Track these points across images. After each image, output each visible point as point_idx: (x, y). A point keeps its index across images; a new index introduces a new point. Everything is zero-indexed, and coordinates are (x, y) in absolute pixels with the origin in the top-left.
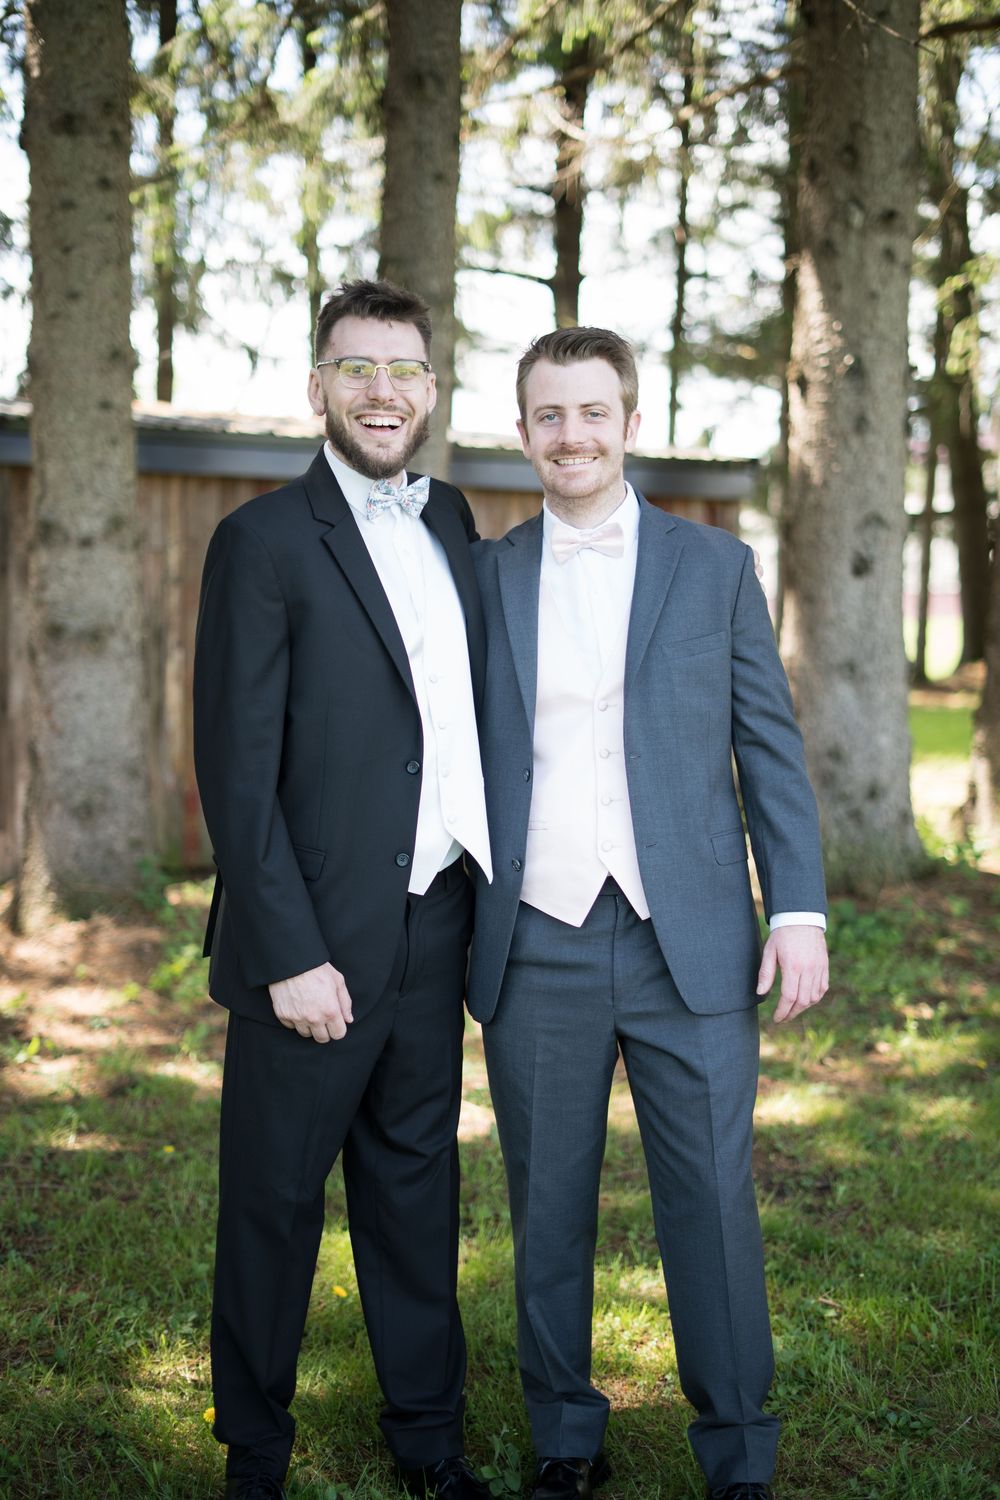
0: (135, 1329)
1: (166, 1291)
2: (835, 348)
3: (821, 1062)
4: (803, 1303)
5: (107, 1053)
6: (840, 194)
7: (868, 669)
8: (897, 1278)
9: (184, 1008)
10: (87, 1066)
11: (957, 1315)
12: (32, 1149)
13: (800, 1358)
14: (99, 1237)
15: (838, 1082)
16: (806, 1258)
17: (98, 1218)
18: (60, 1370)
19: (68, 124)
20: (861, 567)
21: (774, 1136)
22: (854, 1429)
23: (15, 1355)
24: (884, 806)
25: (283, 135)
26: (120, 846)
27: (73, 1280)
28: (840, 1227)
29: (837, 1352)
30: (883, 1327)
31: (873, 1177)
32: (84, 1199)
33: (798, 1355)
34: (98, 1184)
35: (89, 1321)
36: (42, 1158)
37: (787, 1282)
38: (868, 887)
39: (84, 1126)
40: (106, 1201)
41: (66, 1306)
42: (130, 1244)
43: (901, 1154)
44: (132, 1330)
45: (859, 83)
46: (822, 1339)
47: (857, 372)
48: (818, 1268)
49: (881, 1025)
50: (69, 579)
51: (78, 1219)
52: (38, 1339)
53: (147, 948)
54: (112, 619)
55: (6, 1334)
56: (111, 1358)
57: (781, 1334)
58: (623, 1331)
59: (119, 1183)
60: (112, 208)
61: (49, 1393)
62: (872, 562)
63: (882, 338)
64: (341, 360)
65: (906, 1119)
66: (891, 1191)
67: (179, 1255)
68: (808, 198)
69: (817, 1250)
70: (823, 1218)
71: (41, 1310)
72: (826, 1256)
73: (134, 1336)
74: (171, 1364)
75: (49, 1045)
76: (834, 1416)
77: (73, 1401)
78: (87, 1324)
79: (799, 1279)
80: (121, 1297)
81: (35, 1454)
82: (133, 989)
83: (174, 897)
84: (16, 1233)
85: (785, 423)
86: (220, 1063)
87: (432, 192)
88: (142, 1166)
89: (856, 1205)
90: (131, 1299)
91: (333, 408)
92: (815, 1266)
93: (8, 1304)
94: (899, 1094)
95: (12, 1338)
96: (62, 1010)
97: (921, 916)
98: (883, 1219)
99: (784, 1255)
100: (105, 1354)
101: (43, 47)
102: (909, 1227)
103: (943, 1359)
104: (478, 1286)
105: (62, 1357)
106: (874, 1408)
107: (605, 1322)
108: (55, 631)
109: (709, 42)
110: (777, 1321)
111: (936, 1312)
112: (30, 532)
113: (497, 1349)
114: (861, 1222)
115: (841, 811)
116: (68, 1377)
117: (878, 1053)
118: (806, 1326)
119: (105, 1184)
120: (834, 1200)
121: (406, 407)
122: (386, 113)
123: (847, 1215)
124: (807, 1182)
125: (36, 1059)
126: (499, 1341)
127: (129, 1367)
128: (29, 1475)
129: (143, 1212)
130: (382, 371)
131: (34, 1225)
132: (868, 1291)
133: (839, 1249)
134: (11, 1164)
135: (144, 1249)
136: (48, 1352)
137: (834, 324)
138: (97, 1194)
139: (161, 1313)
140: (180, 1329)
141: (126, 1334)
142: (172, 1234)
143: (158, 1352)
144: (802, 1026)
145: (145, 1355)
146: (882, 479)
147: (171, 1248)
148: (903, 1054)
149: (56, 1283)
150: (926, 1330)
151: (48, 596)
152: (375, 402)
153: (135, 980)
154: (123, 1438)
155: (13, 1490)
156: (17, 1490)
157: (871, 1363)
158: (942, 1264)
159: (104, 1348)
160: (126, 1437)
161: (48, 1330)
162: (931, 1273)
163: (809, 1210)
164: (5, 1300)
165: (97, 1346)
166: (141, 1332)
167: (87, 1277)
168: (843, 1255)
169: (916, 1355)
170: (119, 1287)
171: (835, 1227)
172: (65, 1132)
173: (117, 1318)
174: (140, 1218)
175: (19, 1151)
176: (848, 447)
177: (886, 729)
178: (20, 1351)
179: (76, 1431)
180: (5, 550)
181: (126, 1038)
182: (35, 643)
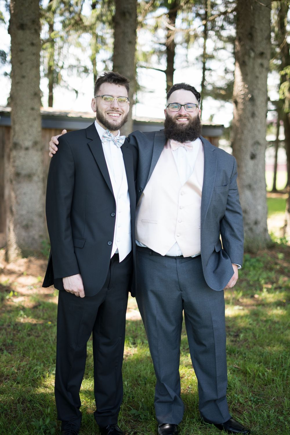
1: (48, 362)
2: (246, 92)
3: (238, 300)
5: (32, 296)
6: (248, 47)
7: (255, 186)
8: (257, 360)
10: (27, 300)
11: (273, 371)
12: (11, 322)
14: (29, 347)
15: (243, 306)
16: (231, 354)
17: (29, 342)
18: (18, 383)
19: (22, 27)
20: (253, 157)
23: (5, 379)
24: (259, 227)
25: (85, 29)
26: (36, 237)
27: (22, 359)
28: (241, 346)
30: (251, 373)
31: (251, 332)
32: (25, 337)
34: (29, 333)
36: (13, 325)
38: (255, 250)
39: (25, 316)
40: (32, 337)
41: (20, 366)
42: (38, 349)
43: (259, 326)
44: (38, 372)
45: (254, 15)
46: (234, 377)
47: (252, 99)
48: (234, 357)
49: (256, 290)
50: (22, 159)
51: (23, 342)
52: (12, 375)
53: (44, 266)
54: (34, 171)
55: (3, 373)
59: (35, 332)
60: (34, 51)
61: (15, 389)
62: (256, 155)
63: (259, 89)
64: (103, 96)
65: (261, 316)
66: (256, 336)
67: (52, 352)
68: (238, 48)
69: (234, 352)
70: (236, 344)
71: (13, 367)
72: (236, 354)
73: (39, 374)
74: (49, 382)
75: (16, 293)
77: (22, 391)
78: (26, 370)
80: (36, 363)
81: (11, 406)
82: (40, 278)
84: (6, 346)
87: (128, 47)
88: (42, 328)
89: (246, 340)
90: (38, 364)
91: (100, 110)
93: (3, 365)
94: (260, 309)
95: (5, 374)
96: (21, 283)
97: (269, 258)
98: (253, 344)
101: (15, 4)
102: (261, 346)
103: (268, 382)
104: (137, 361)
105: (19, 379)
106: (248, 395)
108: (18, 175)
111: (267, 370)
112: (11, 145)
113: (141, 378)
114: (247, 345)
115: (247, 228)
116: (20, 385)
117: (255, 297)
118: (230, 373)
119: (31, 332)
120: (239, 339)
121: (122, 111)
122: (115, 23)
123: (243, 343)
124: (232, 334)
125: (12, 298)
126: (142, 376)
127: (37, 383)
128: (9, 411)
129: (42, 340)
130: (115, 100)
131: (11, 343)
132: (248, 364)
133: (240, 352)
134: (5, 327)
135: (42, 350)
136: (15, 378)
137: (245, 85)
138: (29, 335)
139: (47, 368)
140: (52, 372)
142: (50, 346)
143: (46, 378)
145: (42, 379)
146: (259, 131)
147: (50, 350)
148: (262, 298)
149: (17, 359)
150: (264, 375)
151: (16, 164)
152: (113, 109)
153: (40, 276)
154: (36, 401)
155: (5, 415)
156: (6, 415)
157: (247, 383)
158: (269, 356)
159: (31, 377)
160: (37, 401)
161: (15, 372)
162: (266, 359)
163: (232, 341)
164: (3, 364)
165: (29, 377)
166: (41, 373)
167: (26, 358)
168: (241, 353)
169: (261, 381)
170: (35, 361)
171: (239, 346)
172: (20, 318)
173: (35, 369)
174: (41, 342)
175: (7, 323)
176: (249, 122)
177: (260, 204)
178: (7, 378)
179: (23, 399)
180: (3, 151)
181: (38, 292)
182: (12, 177)
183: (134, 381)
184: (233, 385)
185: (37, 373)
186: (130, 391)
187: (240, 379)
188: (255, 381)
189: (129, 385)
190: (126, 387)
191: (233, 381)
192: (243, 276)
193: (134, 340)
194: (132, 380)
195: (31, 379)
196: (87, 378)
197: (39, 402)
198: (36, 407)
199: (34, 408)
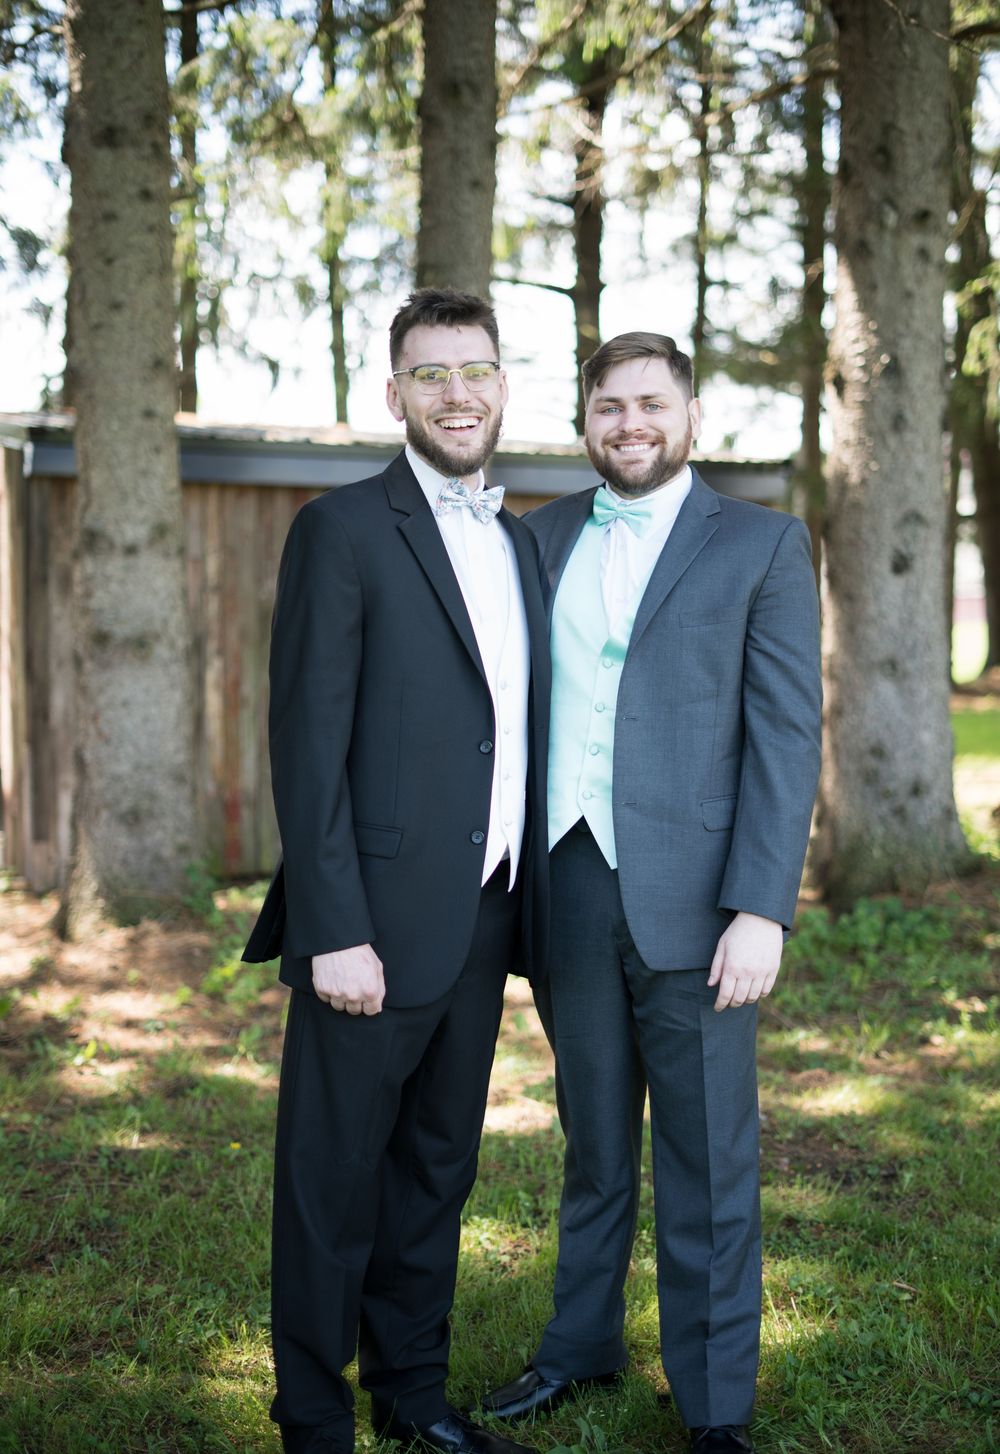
0: (214, 1319)
1: (242, 1283)
2: (871, 347)
3: (877, 1056)
4: (877, 1287)
5: (163, 1055)
6: (874, 195)
7: (910, 666)
8: (969, 1262)
9: (237, 1010)
10: (144, 1067)
12: (98, 1148)
13: (877, 1340)
14: (172, 1231)
15: (895, 1074)
16: (877, 1244)
17: (169, 1214)
18: (143, 1360)
19: (109, 137)
20: (901, 565)
21: (835, 1126)
22: (936, 1408)
23: (96, 1347)
24: (928, 802)
25: (310, 148)
26: (167, 852)
27: (149, 1273)
28: (908, 1214)
29: (915, 1334)
30: (956, 1309)
31: (937, 1165)
32: (155, 1196)
33: (875, 1337)
34: (166, 1182)
35: (169, 1312)
36: (108, 1157)
37: (859, 1268)
38: (913, 884)
39: (147, 1125)
40: (175, 1197)
41: (144, 1299)
42: (202, 1237)
43: (963, 1143)
44: (211, 1321)
45: (891, 84)
46: (898, 1321)
47: (894, 370)
48: (890, 1253)
49: (935, 1018)
50: (114, 587)
51: (149, 1215)
52: (118, 1331)
53: (197, 952)
54: (157, 626)
55: (85, 1327)
56: (192, 1349)
57: (857, 1318)
59: (187, 1180)
60: (153, 219)
61: (132, 1383)
62: (912, 559)
63: (919, 336)
64: (416, 369)
65: (965, 1109)
66: (956, 1178)
67: (253, 1248)
68: (841, 200)
69: (887, 1236)
70: (891, 1205)
71: (119, 1302)
72: (897, 1242)
73: (214, 1326)
74: (252, 1353)
75: (104, 1048)
77: (158, 1390)
78: (167, 1315)
79: (873, 1265)
80: (199, 1288)
82: (185, 992)
83: (220, 903)
84: (88, 1229)
86: (277, 1064)
87: (470, 199)
88: (208, 1164)
89: (923, 1193)
90: (208, 1290)
91: (412, 414)
92: (887, 1251)
93: (86, 1297)
94: (958, 1086)
95: (92, 1331)
96: (114, 1014)
97: (967, 912)
98: (952, 1205)
99: (854, 1241)
100: (186, 1344)
101: (84, 62)
102: (978, 1213)
105: (144, 1348)
106: (954, 1387)
108: (101, 639)
109: (726, 51)
110: (851, 1306)
112: (75, 541)
114: (930, 1208)
115: (884, 808)
116: (151, 1367)
117: (933, 1045)
118: (882, 1309)
119: (172, 1181)
120: (901, 1188)
121: (481, 407)
123: (915, 1202)
124: (872, 1170)
125: (94, 1062)
127: (210, 1357)
129: (214, 1206)
130: (456, 376)
131: (106, 1220)
132: (941, 1275)
133: (908, 1235)
134: (78, 1162)
135: (217, 1243)
136: (129, 1343)
137: (869, 323)
138: (167, 1190)
139: (239, 1304)
140: (260, 1319)
142: (244, 1228)
143: (238, 1342)
144: (858, 1021)
145: (226, 1345)
146: (920, 476)
147: (245, 1240)
148: (959, 1046)
149: (132, 1276)
151: (94, 603)
152: (452, 406)
153: (187, 984)
157: (949, 1345)
159: (185, 1339)
161: (128, 1322)
163: (876, 1197)
164: (83, 1293)
165: (178, 1336)
166: (221, 1323)
167: (162, 1270)
168: (915, 1242)
169: (994, 1336)
170: (196, 1280)
171: (903, 1214)
172: (129, 1133)
173: (196, 1310)
174: (211, 1213)
175: (84, 1150)
176: (885, 445)
177: (927, 727)
178: (103, 1343)
179: (164, 1418)
180: (45, 561)
181: (181, 1041)
182: (80, 650)
184: (898, 1351)
185: (205, 1325)
187: (921, 1331)
188: (975, 1336)
191: (899, 1339)
192: (885, 970)
193: (536, 1201)
198: (214, 1444)
199: (206, 1447)
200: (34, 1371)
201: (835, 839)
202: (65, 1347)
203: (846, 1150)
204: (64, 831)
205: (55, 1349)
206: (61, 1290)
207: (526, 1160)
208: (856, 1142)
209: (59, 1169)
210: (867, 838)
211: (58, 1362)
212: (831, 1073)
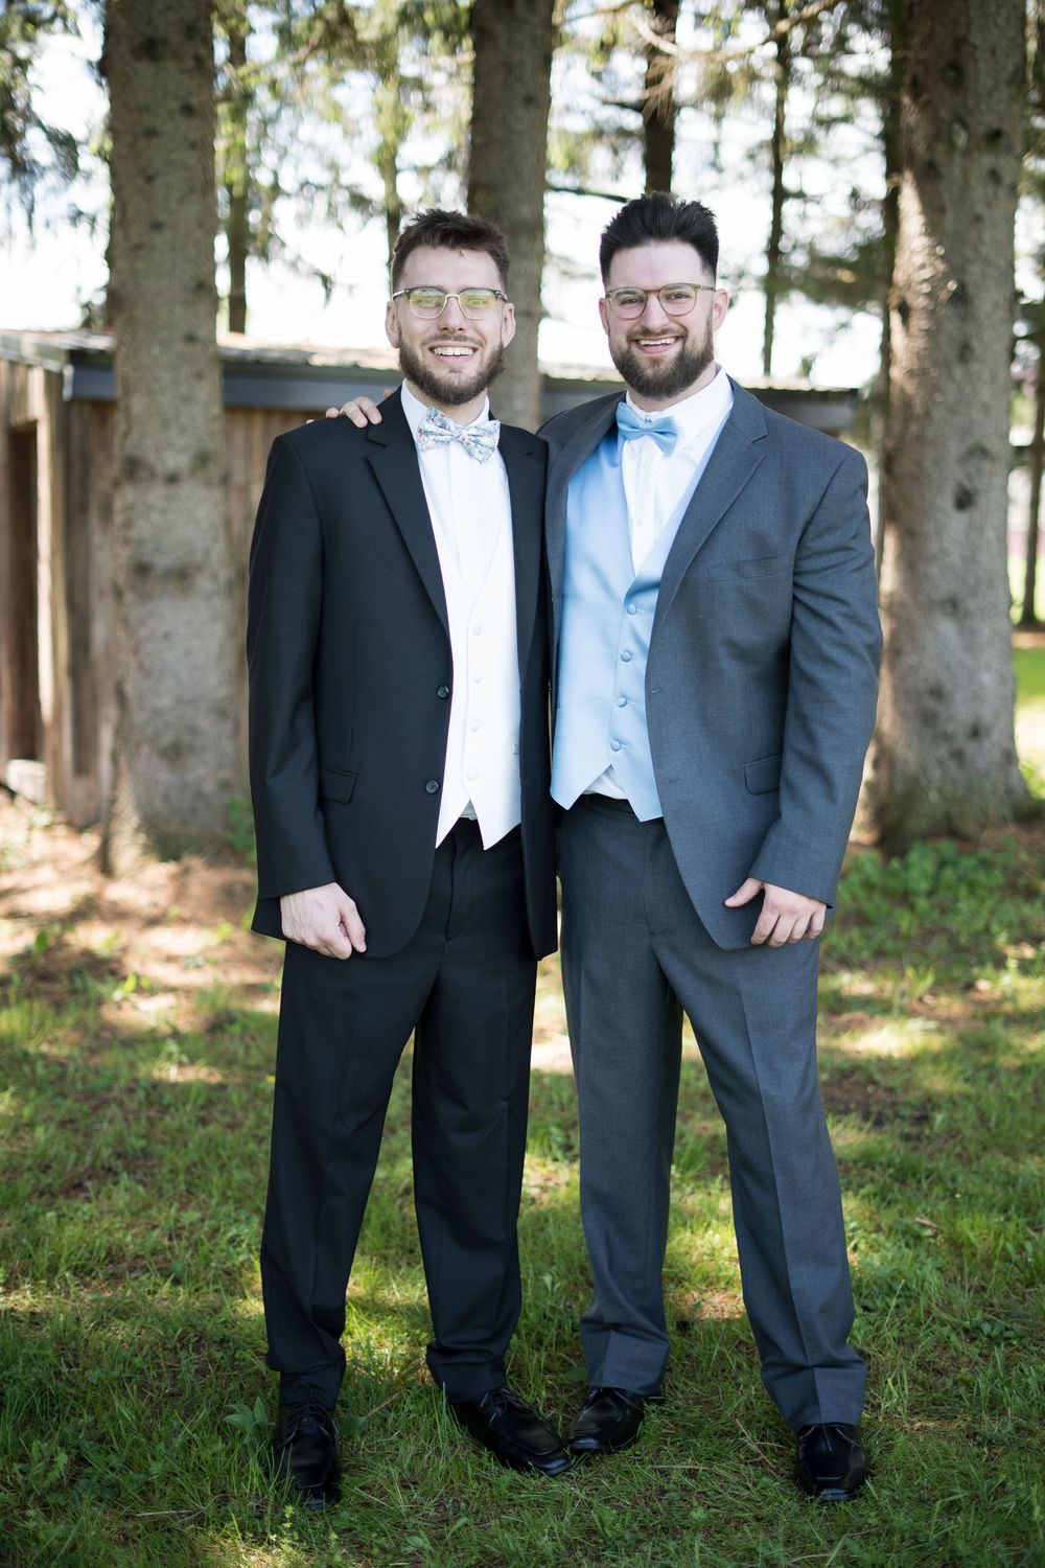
0: (247, 1244)
2: (937, 273)
3: (921, 999)
4: (900, 1223)
5: (203, 991)
6: (944, 113)
7: (972, 605)
8: (995, 1200)
10: (185, 1004)
12: (136, 1080)
13: (896, 1273)
14: (207, 1161)
15: (938, 1018)
16: (903, 1182)
17: (205, 1144)
18: (177, 1282)
19: (150, 49)
20: (964, 501)
21: (872, 1068)
22: (948, 1338)
23: (132, 1269)
24: (987, 745)
25: (359, 54)
26: (209, 787)
27: (184, 1200)
28: (937, 1155)
29: (934, 1267)
30: (977, 1245)
31: (971, 1108)
32: (191, 1127)
33: (895, 1270)
34: (203, 1113)
35: (203, 1237)
36: (146, 1090)
37: (884, 1204)
38: (970, 828)
39: (185, 1059)
40: (212, 1129)
41: (179, 1225)
42: (238, 1167)
43: (999, 1086)
44: (244, 1245)
46: (918, 1256)
47: (961, 298)
48: (915, 1191)
49: (982, 963)
50: (155, 517)
51: (185, 1144)
52: (153, 1254)
53: (239, 889)
54: (199, 557)
55: (122, 1250)
56: (226, 1272)
57: (878, 1251)
58: (723, 1248)
59: (224, 1112)
60: (195, 135)
61: (165, 1303)
62: (975, 495)
63: (987, 262)
64: (412, 290)
65: (1005, 1053)
66: (989, 1120)
68: (911, 116)
69: (914, 1175)
70: (921, 1146)
71: (155, 1227)
72: (923, 1181)
73: (246, 1251)
75: (145, 983)
76: (929, 1327)
77: (191, 1309)
78: (201, 1240)
79: (898, 1202)
80: (233, 1215)
81: (157, 1357)
82: (226, 929)
84: (126, 1158)
85: (886, 350)
87: (522, 115)
88: (245, 1097)
89: (953, 1133)
90: (243, 1217)
91: (406, 340)
92: (912, 1190)
93: (122, 1222)
94: (999, 1029)
95: (128, 1254)
96: (156, 950)
97: (1023, 857)
98: (981, 1146)
99: (881, 1179)
102: (1006, 1154)
103: (1038, 1274)
105: (177, 1269)
106: (968, 1318)
107: (705, 1239)
108: (142, 570)
110: (874, 1240)
111: (1031, 1233)
112: (115, 468)
114: (958, 1149)
115: (942, 750)
116: (184, 1288)
117: (977, 991)
118: (903, 1244)
119: (209, 1113)
120: (932, 1129)
121: (477, 337)
123: (945, 1143)
124: (906, 1112)
125: (134, 997)
127: (242, 1280)
128: (153, 1374)
129: (249, 1138)
130: (453, 300)
131: (143, 1150)
132: (964, 1212)
133: (936, 1174)
134: (116, 1093)
135: (252, 1173)
136: (164, 1266)
137: (938, 248)
138: (203, 1122)
141: (238, 1249)
144: (902, 965)
146: (986, 408)
148: (1003, 992)
149: (168, 1203)
150: (1021, 1248)
151: (134, 533)
152: (446, 333)
153: (228, 920)
154: (242, 1342)
155: (140, 1390)
156: (142, 1388)
157: (966, 1278)
158: (1038, 1188)
159: (218, 1262)
160: (244, 1341)
161: (163, 1246)
162: (1027, 1197)
163: (907, 1138)
164: (119, 1218)
165: (211, 1260)
167: (198, 1197)
168: (940, 1179)
169: (1012, 1272)
170: (230, 1207)
171: (932, 1154)
172: (167, 1065)
173: (230, 1234)
174: (246, 1144)
175: (122, 1082)
176: (951, 376)
177: (988, 667)
178: (137, 1265)
179: (196, 1336)
180: (85, 487)
181: (221, 978)
182: (121, 580)
183: (575, 1272)
184: (918, 1284)
186: (562, 1307)
187: (940, 1265)
188: (994, 1271)
189: (557, 1285)
190: (548, 1292)
191: (918, 1272)
192: (935, 915)
193: (568, 1137)
194: (569, 1270)
195: (219, 1267)
196: (414, 1264)
197: (251, 1344)
198: (244, 1360)
199: (236, 1363)
200: (72, 1291)
201: (891, 782)
202: (101, 1268)
203: (880, 1092)
204: (104, 765)
205: (92, 1270)
206: (98, 1216)
207: (560, 1096)
208: (891, 1084)
209: (97, 1100)
210: (924, 781)
211: (94, 1283)
212: (872, 1016)
